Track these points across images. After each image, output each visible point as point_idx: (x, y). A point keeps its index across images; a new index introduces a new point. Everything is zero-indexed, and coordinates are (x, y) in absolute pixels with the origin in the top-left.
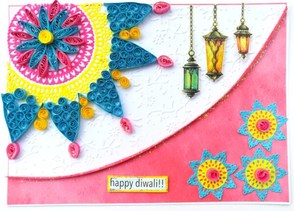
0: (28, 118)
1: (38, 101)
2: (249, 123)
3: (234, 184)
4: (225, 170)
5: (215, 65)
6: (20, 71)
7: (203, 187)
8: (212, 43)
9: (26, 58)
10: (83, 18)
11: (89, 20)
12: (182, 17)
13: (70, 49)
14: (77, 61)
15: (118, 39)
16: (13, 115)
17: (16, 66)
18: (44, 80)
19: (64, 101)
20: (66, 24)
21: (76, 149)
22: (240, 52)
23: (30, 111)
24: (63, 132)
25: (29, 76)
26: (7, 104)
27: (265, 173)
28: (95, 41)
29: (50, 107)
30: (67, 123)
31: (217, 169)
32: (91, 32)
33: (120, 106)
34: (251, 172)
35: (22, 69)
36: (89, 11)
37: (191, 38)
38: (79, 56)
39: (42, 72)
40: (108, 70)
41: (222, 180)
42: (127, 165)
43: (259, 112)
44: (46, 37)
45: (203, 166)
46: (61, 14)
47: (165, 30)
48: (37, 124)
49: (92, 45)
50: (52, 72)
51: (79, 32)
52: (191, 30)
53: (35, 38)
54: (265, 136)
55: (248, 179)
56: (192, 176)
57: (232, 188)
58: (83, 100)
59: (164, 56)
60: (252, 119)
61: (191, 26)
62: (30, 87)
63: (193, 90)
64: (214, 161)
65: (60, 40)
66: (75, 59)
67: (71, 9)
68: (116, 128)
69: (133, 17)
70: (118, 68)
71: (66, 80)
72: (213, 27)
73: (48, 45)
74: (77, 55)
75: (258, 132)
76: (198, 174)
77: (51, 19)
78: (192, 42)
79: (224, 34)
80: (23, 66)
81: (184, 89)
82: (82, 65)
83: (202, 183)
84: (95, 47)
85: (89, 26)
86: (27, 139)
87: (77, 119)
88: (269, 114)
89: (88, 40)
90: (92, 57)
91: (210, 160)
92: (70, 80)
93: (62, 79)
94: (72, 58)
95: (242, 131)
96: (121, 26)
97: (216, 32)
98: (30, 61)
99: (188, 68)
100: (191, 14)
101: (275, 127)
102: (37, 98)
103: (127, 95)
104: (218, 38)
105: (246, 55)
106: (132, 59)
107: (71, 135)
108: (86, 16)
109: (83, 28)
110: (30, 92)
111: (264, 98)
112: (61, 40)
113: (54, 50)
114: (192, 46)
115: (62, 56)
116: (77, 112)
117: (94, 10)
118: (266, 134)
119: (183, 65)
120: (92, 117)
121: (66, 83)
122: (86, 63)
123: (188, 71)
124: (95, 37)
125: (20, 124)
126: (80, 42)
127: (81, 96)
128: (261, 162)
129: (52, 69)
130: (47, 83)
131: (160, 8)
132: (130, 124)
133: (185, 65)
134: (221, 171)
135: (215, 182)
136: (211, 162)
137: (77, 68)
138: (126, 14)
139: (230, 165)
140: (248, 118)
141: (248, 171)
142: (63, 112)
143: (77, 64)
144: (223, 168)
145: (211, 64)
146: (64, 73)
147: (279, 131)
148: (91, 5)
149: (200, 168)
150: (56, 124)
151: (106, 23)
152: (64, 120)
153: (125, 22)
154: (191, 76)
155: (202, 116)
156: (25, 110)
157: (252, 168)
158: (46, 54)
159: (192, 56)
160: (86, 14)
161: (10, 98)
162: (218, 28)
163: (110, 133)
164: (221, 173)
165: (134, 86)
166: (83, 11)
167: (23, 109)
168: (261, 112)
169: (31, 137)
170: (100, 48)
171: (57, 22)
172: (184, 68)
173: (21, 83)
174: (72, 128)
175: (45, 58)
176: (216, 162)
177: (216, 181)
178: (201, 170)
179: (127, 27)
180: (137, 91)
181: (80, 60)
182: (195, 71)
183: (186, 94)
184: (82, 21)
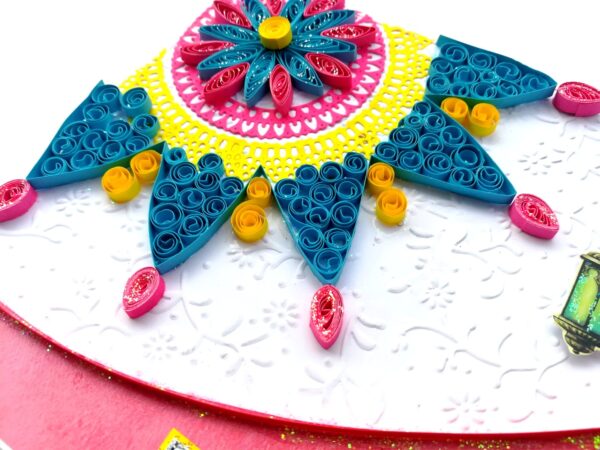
6: (173, 71)
10: (375, 46)
11: (387, 55)
13: (307, 77)
14: (306, 110)
15: (434, 110)
17: (174, 60)
18: (205, 109)
19: (214, 165)
20: (334, 33)
21: (152, 289)
23: (123, 142)
24: (153, 229)
25: (180, 88)
26: (95, 103)
28: (374, 94)
29: (173, 158)
30: (182, 214)
32: (376, 75)
33: (344, 252)
35: (181, 70)
36: (397, 41)
38: (318, 106)
39: (215, 88)
40: (368, 157)
44: (275, 30)
46: (336, 15)
47: (563, 152)
48: (114, 174)
49: (362, 99)
50: (236, 105)
51: (351, 63)
53: (253, 28)
58: (260, 187)
59: (539, 199)
62: (166, 106)
63: (593, 334)
66: (304, 106)
68: (292, 307)
69: (495, 84)
70: (395, 163)
71: (253, 134)
74: (314, 102)
77: (309, 12)
80: (186, 65)
81: (562, 315)
82: (313, 125)
84: (366, 105)
85: (380, 64)
86: (65, 200)
87: (212, 221)
89: (359, 86)
90: (345, 122)
92: (262, 138)
93: (246, 128)
94: (298, 101)
96: (455, 89)
98: (209, 58)
99: (596, 266)
103: (376, 240)
107: (168, 245)
108: (383, 46)
109: (363, 62)
112: (303, 54)
113: (272, 64)
115: (282, 81)
116: (224, 203)
117: (409, 43)
119: (584, 252)
120: (252, 243)
121: (248, 140)
122: (322, 126)
123: (594, 273)
124: (378, 89)
125: (80, 156)
126: (341, 74)
127: (263, 175)
129: (240, 98)
130: (206, 117)
131: (577, 96)
133: (592, 255)
137: (295, 124)
138: (481, 75)
142: (192, 185)
143: (301, 117)
146: (258, 119)
148: (407, 34)
150: (155, 202)
151: (420, 75)
152: (181, 205)
153: (470, 85)
156: (117, 134)
158: (250, 62)
160: (386, 42)
161: (110, 97)
163: (266, 311)
165: (411, 231)
166: (384, 36)
167: (115, 130)
169: (75, 201)
170: (376, 113)
171: (318, 22)
172: (586, 261)
173: (157, 91)
174: (183, 232)
175: (243, 67)
179: (469, 95)
180: (411, 247)
181: (314, 113)
183: (564, 332)
184: (370, 48)
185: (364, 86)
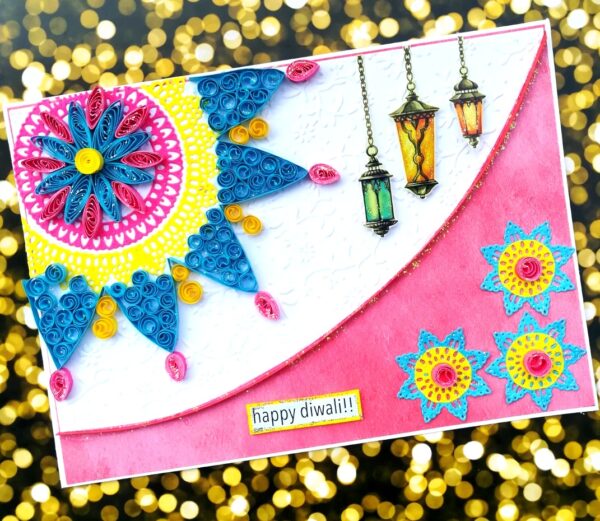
0: (80, 319)
1: (91, 283)
2: (501, 268)
3: (486, 387)
4: (467, 363)
5: (420, 167)
6: (47, 231)
7: (429, 401)
8: (409, 126)
9: (56, 206)
10: (153, 112)
11: (166, 113)
12: (344, 83)
13: (138, 178)
14: (154, 196)
15: (229, 145)
16: (50, 318)
17: (38, 223)
18: (96, 243)
19: (142, 278)
20: (123, 128)
21: (180, 363)
22: (467, 134)
23: (81, 306)
24: (149, 336)
25: (66, 239)
26: (36, 298)
27: (541, 358)
28: (183, 152)
29: (117, 292)
30: (155, 318)
31: (450, 363)
32: (173, 136)
33: (250, 270)
34: (517, 360)
35: (52, 227)
36: (164, 94)
37: (368, 121)
38: (158, 187)
39: (92, 229)
40: (218, 207)
41: (463, 382)
42: (278, 381)
43: (517, 244)
44: (88, 161)
45: (422, 361)
46: (111, 112)
47: (314, 114)
48: (97, 328)
49: (179, 161)
50: (111, 224)
51: (150, 141)
52: (366, 105)
53: (67, 164)
54: (534, 288)
55: (512, 374)
56: (406, 384)
57: (485, 395)
58: (179, 271)
59: (321, 165)
60: (506, 259)
61: (365, 97)
62: (71, 259)
63: (385, 220)
64: (442, 349)
65: (115, 161)
66: (150, 194)
67: (127, 96)
69: (250, 98)
70: (236, 200)
71: (139, 236)
72: (408, 93)
73: (95, 176)
74: (153, 186)
75: (520, 283)
76: (416, 378)
77: (92, 123)
78: (369, 129)
79: (430, 103)
80: (52, 222)
81: (367, 221)
82: (166, 203)
83: (425, 393)
84: (185, 164)
85: (167, 125)
86: (83, 358)
87: (173, 308)
88: (537, 244)
89: (170, 153)
90: (183, 186)
91: (434, 349)
92: (146, 234)
93: (132, 235)
94: (144, 192)
95: (488, 285)
96: (229, 117)
97: (414, 102)
98: (66, 211)
99: (369, 181)
100: (362, 73)
101: (552, 268)
102: (88, 278)
103: (259, 247)
104: (421, 113)
105: (478, 139)
106: (260, 178)
107: (166, 339)
108: (158, 107)
109: (156, 131)
110: (73, 268)
111: (524, 216)
112: (119, 161)
113: (107, 183)
114: (370, 137)
115: (126, 193)
116: (170, 294)
117: (172, 92)
118: (536, 283)
119: (359, 177)
121: (140, 242)
122: (173, 199)
123: (369, 186)
124: (182, 146)
125: (67, 332)
126: (155, 160)
127: (174, 263)
128: (533, 339)
129: (108, 218)
130: (102, 246)
131: (300, 72)
132: (273, 302)
133: (363, 176)
134: (458, 367)
135: (450, 389)
136: (437, 351)
137: (157, 210)
138: (236, 94)
139: (476, 352)
140: (498, 258)
141: (511, 359)
142: (144, 298)
143: (155, 203)
144: (461, 361)
145: (413, 167)
146: (132, 224)
147: (560, 274)
148: (165, 84)
149: (418, 365)
150: (135, 323)
151: (198, 115)
152: (150, 314)
153: (235, 109)
154: (377, 195)
155: (409, 267)
156: (72, 304)
157: (517, 353)
158: (92, 192)
159: (373, 156)
160: (157, 102)
161: (39, 285)
162: (417, 94)
164: (460, 370)
165: (271, 228)
166: (151, 98)
167: (67, 304)
168: (522, 242)
169: (89, 354)
170: (194, 166)
171: (105, 129)
172: (362, 181)
173: (54, 254)
174: (165, 326)
175: (92, 200)
176: (447, 350)
177: (452, 386)
178: (420, 370)
179: (241, 119)
180: (277, 238)
181: (160, 193)
182: (382, 184)
183: (373, 230)
184: (151, 117)
185: (172, 150)
